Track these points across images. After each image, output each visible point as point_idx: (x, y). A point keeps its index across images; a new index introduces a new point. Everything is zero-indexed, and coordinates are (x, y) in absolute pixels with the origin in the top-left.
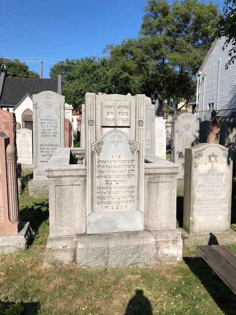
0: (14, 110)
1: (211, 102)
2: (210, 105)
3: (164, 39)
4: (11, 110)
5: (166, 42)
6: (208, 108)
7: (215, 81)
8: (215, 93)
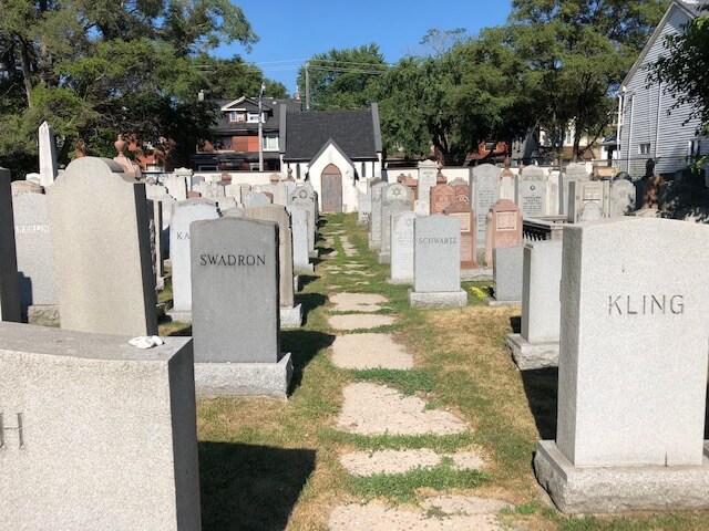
0: (309, 167)
1: (646, 141)
2: (642, 146)
3: (557, 30)
4: (304, 166)
5: (561, 36)
6: (639, 151)
7: (652, 105)
8: (652, 125)
